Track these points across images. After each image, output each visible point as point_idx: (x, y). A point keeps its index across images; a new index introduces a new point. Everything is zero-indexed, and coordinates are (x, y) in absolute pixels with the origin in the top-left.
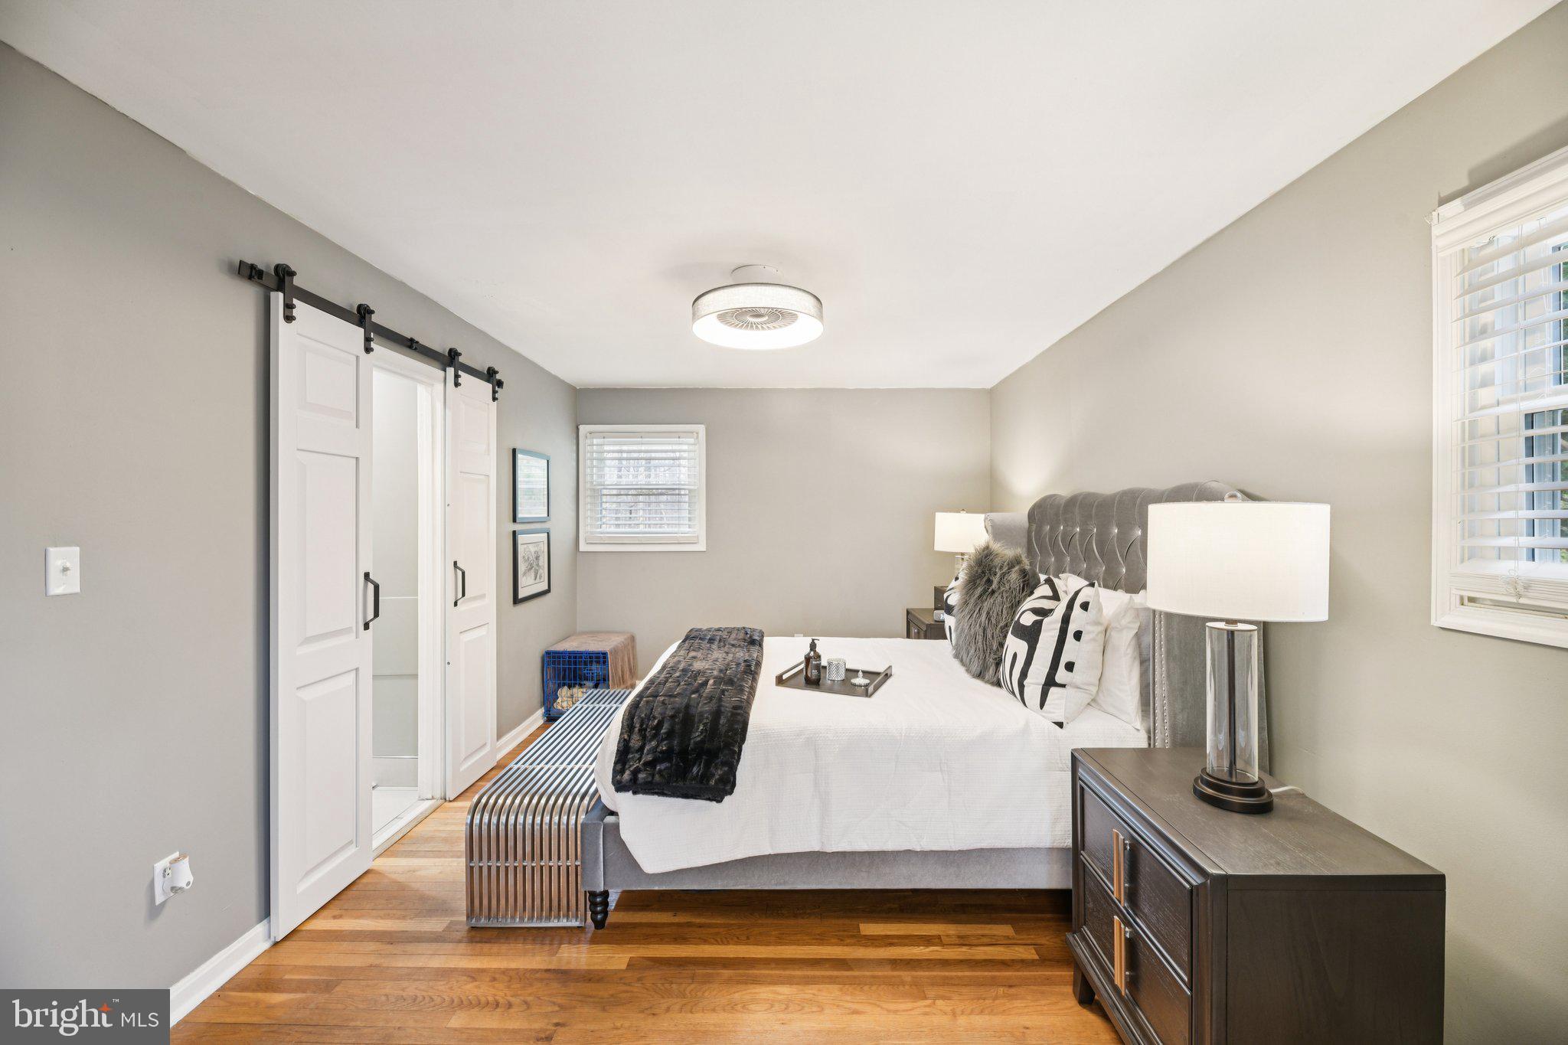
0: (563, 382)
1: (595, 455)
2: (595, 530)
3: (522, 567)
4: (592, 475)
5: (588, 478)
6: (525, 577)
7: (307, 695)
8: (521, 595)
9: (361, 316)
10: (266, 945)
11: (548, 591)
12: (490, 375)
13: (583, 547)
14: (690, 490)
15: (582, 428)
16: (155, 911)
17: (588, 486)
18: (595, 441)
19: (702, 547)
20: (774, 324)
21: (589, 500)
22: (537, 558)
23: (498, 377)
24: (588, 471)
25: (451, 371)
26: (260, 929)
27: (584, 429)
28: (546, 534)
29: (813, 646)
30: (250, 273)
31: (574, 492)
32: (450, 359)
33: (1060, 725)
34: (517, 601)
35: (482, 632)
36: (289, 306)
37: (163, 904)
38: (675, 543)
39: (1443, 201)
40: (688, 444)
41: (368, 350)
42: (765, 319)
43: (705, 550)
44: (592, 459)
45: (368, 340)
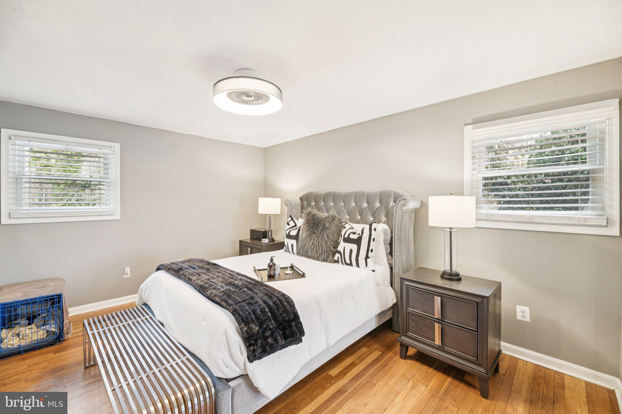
20: (257, 102)
29: (272, 260)
33: (374, 271)
39: (466, 125)
42: (252, 98)
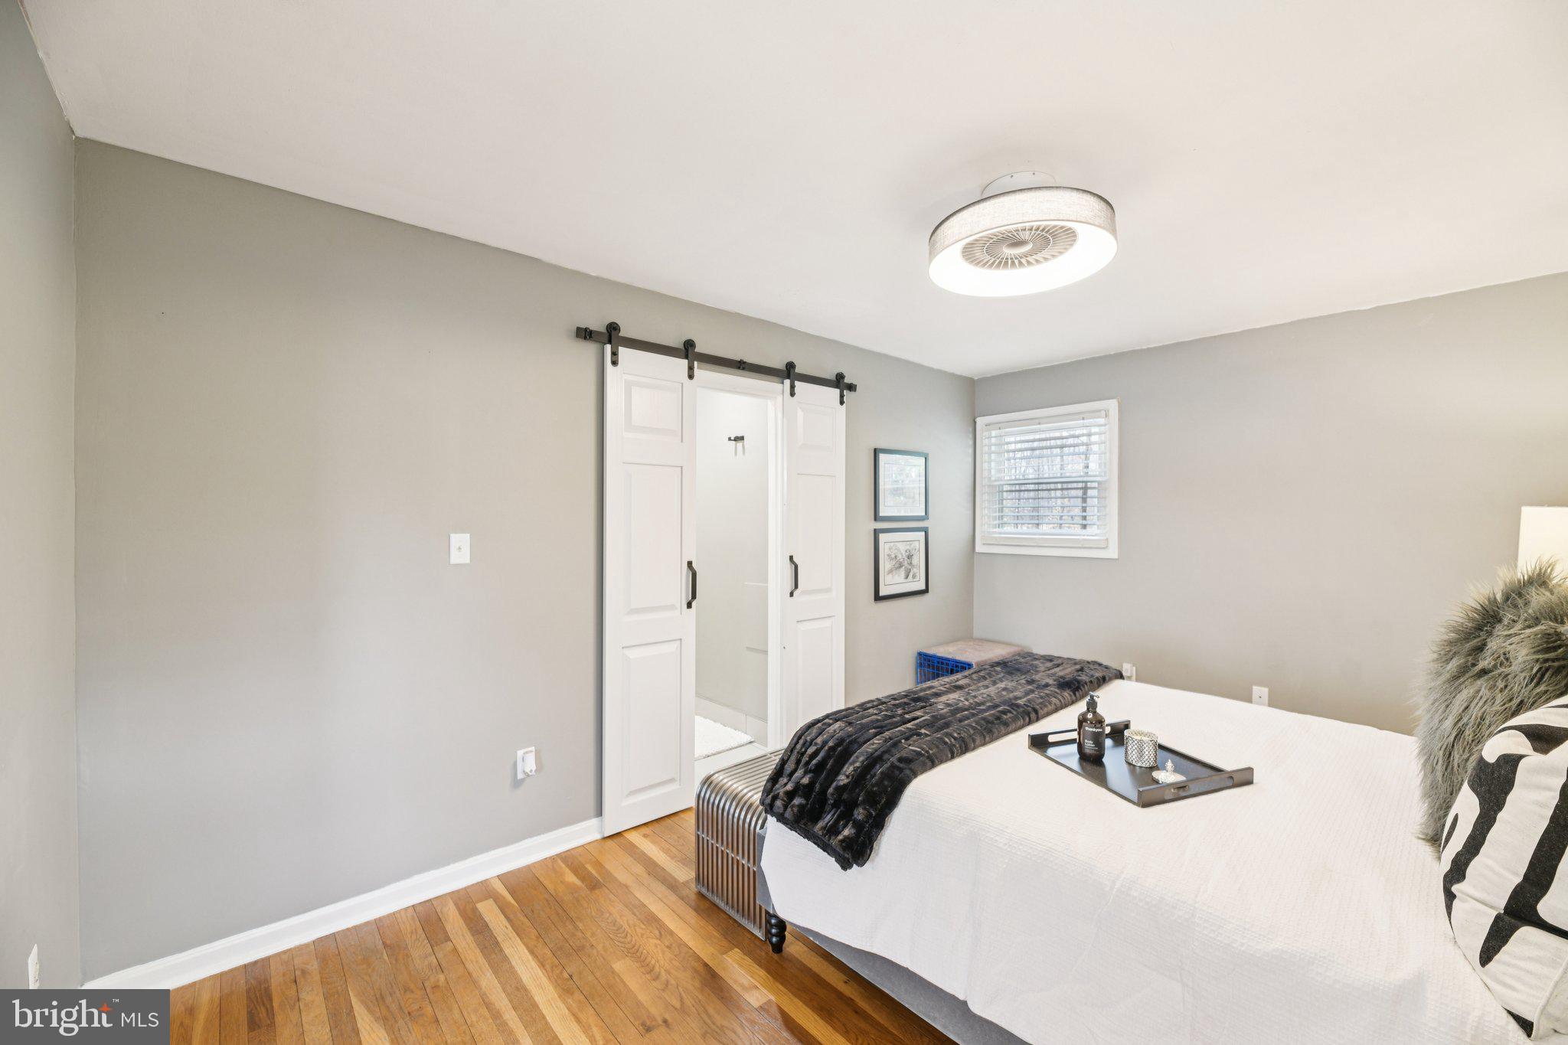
0: (953, 375)
1: (993, 448)
2: (992, 530)
3: (885, 565)
4: (990, 471)
5: (986, 473)
6: (890, 575)
7: (633, 654)
8: (882, 593)
9: (687, 350)
10: (598, 837)
11: (926, 591)
12: (839, 382)
13: (979, 548)
14: (1099, 483)
15: (978, 420)
16: (517, 783)
17: (985, 482)
18: (994, 433)
19: (1112, 553)
21: (986, 497)
22: (910, 557)
23: (847, 380)
24: (986, 465)
25: (787, 382)
26: (595, 821)
27: (981, 421)
28: (923, 533)
30: (585, 334)
31: (970, 490)
32: (789, 373)
34: (878, 598)
35: (827, 623)
36: (614, 354)
37: (523, 780)
38: (1080, 548)
40: (1099, 426)
41: (691, 377)
43: (1117, 557)
44: (990, 454)
45: (691, 368)
